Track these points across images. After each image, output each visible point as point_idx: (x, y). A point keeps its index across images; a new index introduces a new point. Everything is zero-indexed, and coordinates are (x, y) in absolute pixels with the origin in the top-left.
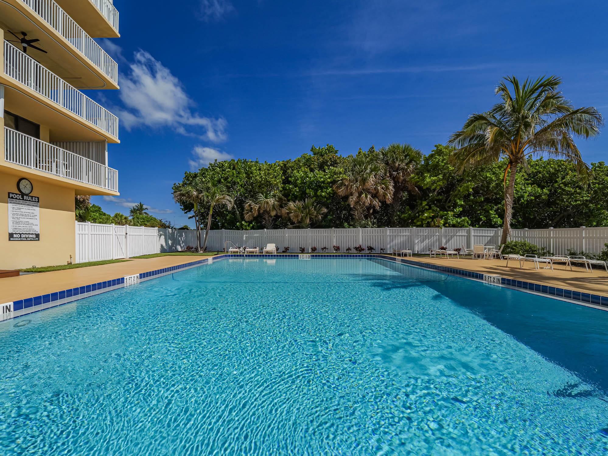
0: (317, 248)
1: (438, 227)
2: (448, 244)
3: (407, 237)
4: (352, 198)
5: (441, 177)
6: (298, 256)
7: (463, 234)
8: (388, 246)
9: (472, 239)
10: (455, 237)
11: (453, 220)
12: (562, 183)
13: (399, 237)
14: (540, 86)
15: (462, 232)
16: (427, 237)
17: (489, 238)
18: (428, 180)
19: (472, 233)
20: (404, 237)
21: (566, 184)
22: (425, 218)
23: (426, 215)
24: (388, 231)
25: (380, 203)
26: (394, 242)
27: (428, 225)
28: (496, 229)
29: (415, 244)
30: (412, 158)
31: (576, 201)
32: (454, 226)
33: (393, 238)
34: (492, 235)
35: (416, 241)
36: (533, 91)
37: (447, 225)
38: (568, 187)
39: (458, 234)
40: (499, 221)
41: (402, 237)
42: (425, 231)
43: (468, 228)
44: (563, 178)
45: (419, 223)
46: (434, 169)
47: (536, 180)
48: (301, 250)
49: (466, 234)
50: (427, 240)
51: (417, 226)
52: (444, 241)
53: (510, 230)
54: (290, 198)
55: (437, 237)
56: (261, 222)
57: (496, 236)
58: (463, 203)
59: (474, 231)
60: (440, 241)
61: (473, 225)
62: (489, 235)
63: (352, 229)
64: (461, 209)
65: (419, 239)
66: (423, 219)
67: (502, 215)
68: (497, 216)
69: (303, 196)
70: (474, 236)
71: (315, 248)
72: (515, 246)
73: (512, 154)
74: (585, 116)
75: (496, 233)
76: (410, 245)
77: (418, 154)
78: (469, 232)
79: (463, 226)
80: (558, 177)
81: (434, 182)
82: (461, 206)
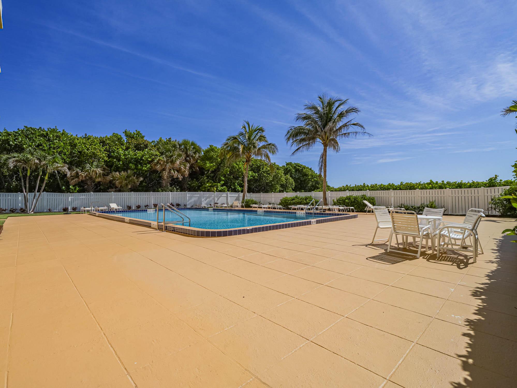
0: (141, 206)
1: (213, 191)
2: (218, 201)
3: (198, 197)
4: (165, 173)
5: (214, 164)
6: (147, 210)
7: (225, 196)
8: (188, 203)
9: (229, 198)
10: (221, 197)
11: (220, 188)
12: (262, 172)
13: (194, 198)
14: (257, 130)
15: (224, 194)
16: (208, 197)
17: (236, 198)
18: (208, 165)
19: (229, 195)
20: (196, 198)
21: (264, 172)
22: (207, 187)
23: (207, 185)
24: (188, 194)
25: (182, 177)
26: (191, 201)
27: (209, 191)
28: (239, 193)
29: (202, 201)
30: (197, 150)
31: (267, 180)
32: (220, 191)
33: (190, 198)
34: (237, 196)
35: (203, 200)
36: (255, 131)
37: (218, 191)
38: (265, 173)
39: (222, 196)
40: (240, 189)
41: (195, 198)
42: (207, 194)
43: (227, 193)
44: (263, 169)
45: (203, 189)
46: (211, 159)
47: (252, 168)
48: (128, 208)
49: (226, 196)
50: (208, 199)
51: (203, 191)
52: (216, 199)
53: (247, 194)
54: (113, 168)
55: (213, 197)
56: (83, 187)
57: (239, 197)
58: (224, 179)
59: (230, 194)
60: (214, 199)
61: (228, 191)
62: (236, 196)
63: (164, 193)
64: (223, 182)
65: (204, 199)
66: (206, 187)
67: (242, 186)
68: (238, 186)
69: (125, 168)
70: (230, 197)
71: (139, 206)
72: (249, 201)
73: (247, 157)
74: (273, 147)
75: (239, 195)
76: (199, 202)
77: (200, 148)
78: (227, 195)
79: (224, 191)
80: (261, 168)
81: (211, 167)
82: (223, 180)
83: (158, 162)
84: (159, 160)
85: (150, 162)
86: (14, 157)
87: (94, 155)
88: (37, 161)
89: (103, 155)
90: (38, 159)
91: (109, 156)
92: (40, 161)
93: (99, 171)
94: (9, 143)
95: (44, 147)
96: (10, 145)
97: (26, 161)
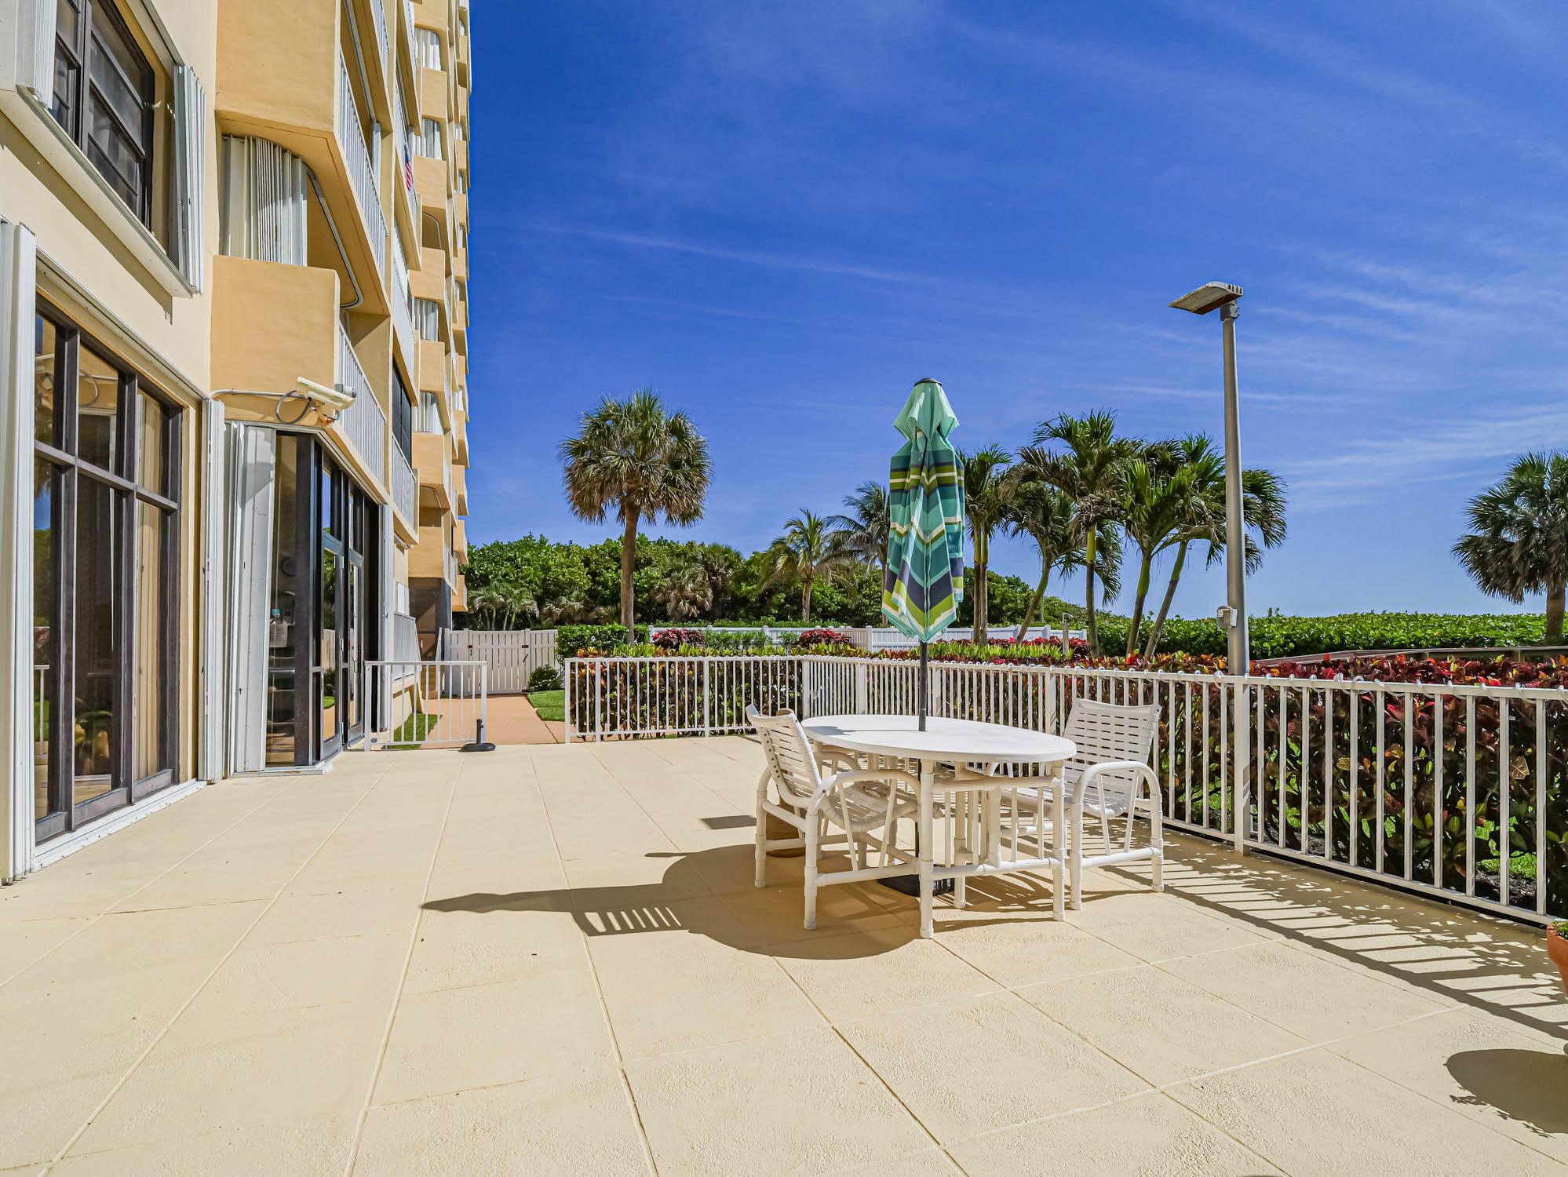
83: (659, 590)
84: (661, 586)
85: (647, 591)
86: (480, 595)
87: (572, 583)
88: (502, 600)
89: (585, 581)
90: (503, 596)
91: (594, 581)
92: (506, 599)
93: (578, 605)
94: (474, 572)
95: (511, 577)
96: (476, 575)
97: (491, 600)
